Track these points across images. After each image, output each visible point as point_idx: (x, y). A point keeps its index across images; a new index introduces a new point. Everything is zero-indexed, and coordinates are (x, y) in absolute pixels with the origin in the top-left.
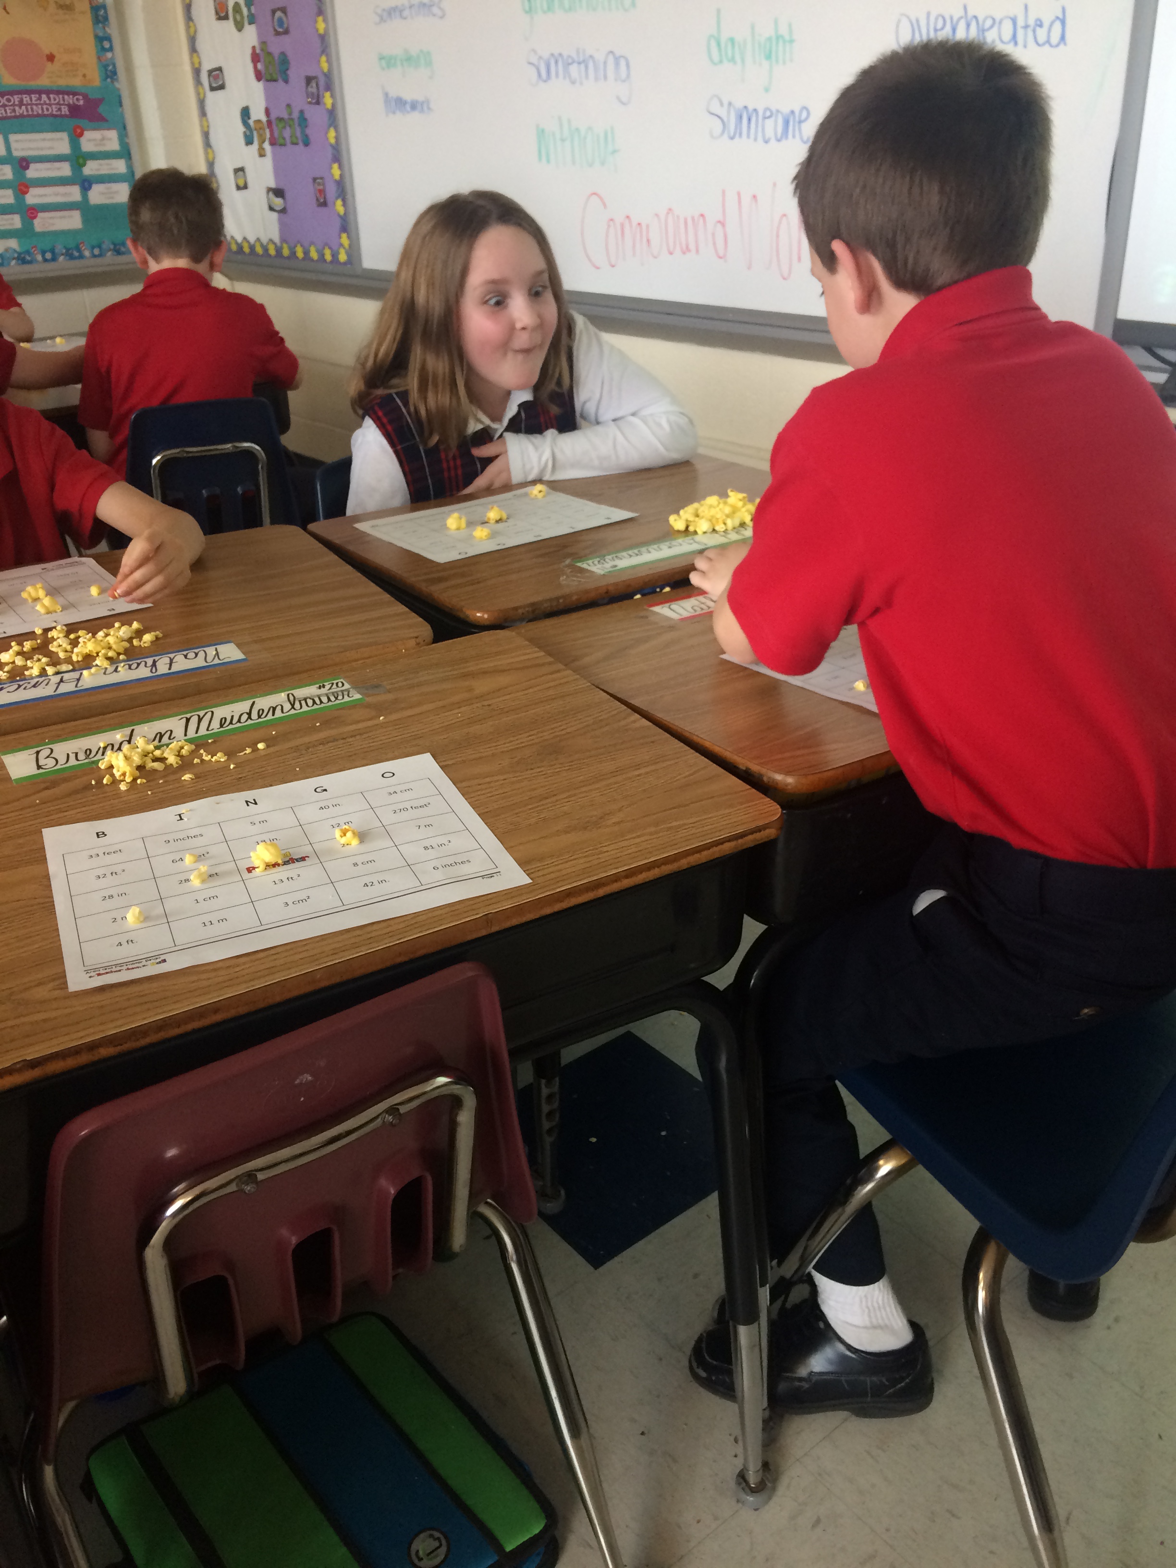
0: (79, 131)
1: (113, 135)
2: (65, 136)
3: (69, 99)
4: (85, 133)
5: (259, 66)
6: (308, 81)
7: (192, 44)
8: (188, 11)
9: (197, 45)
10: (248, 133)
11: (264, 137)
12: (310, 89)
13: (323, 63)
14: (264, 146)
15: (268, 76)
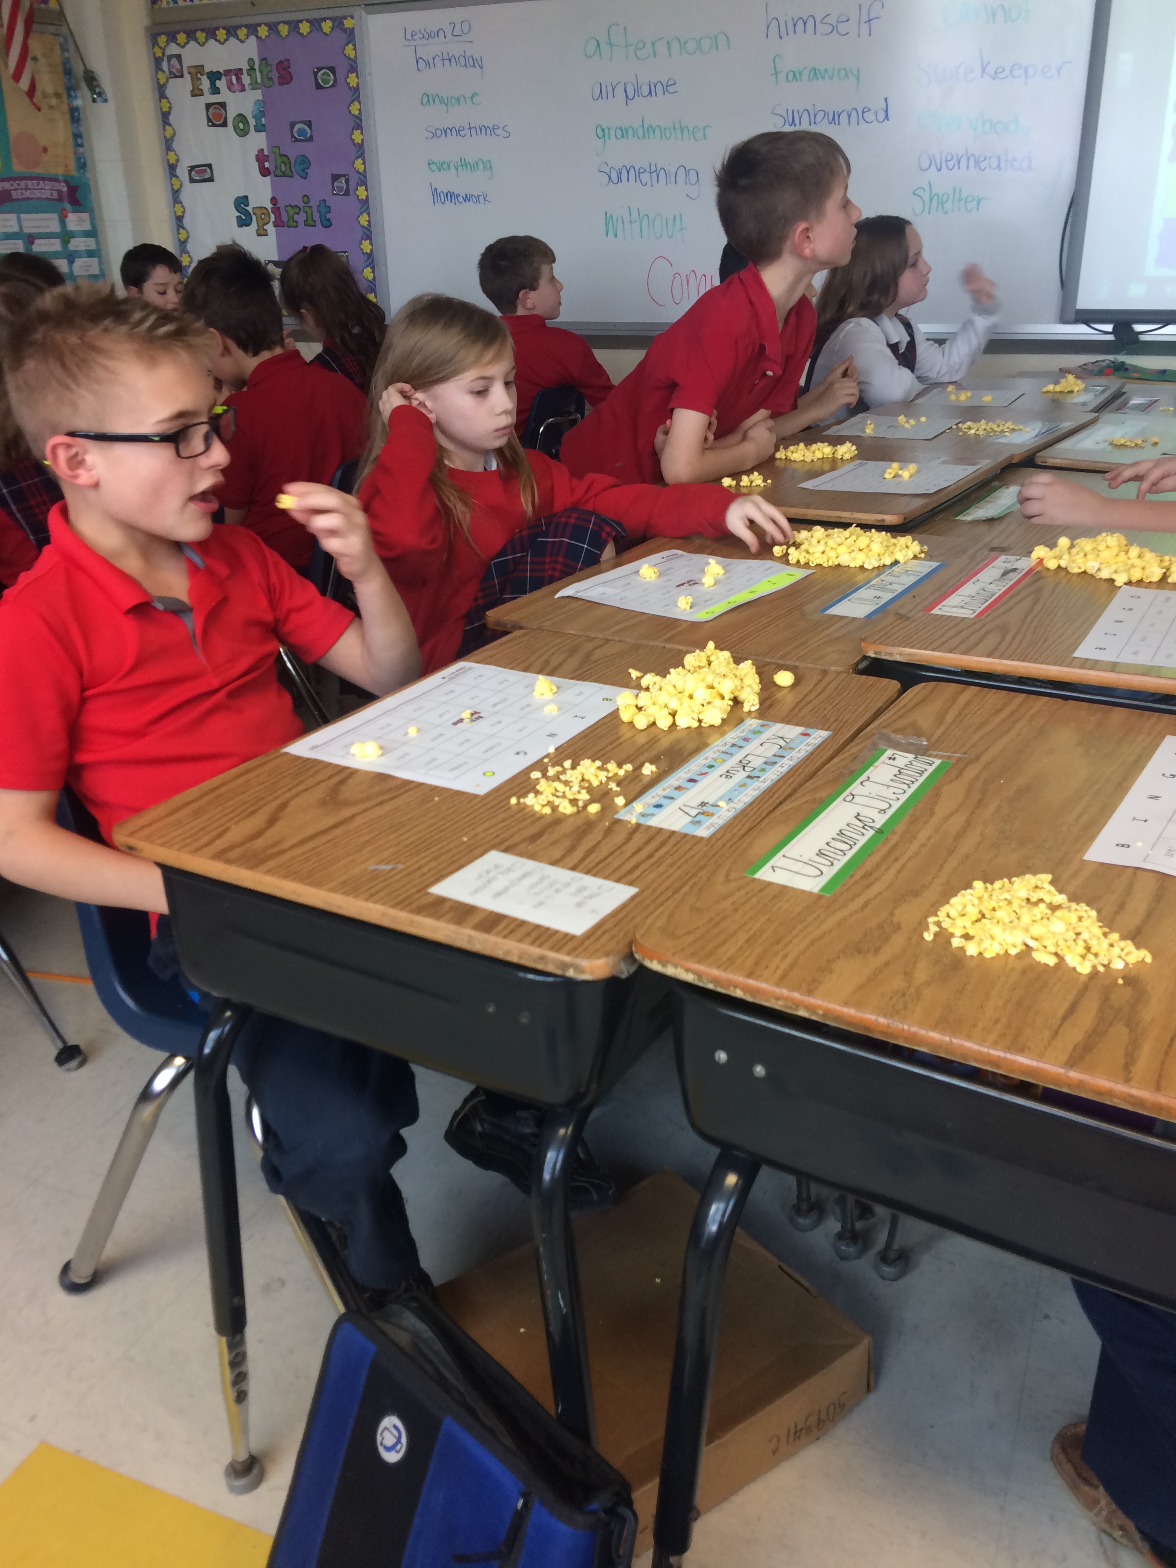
0: (65, 213)
1: (85, 216)
2: (55, 216)
3: (59, 186)
4: (69, 215)
5: (267, 165)
6: (335, 178)
7: (168, 145)
8: (165, 117)
9: (175, 145)
10: (244, 217)
11: (266, 220)
12: (336, 184)
13: (359, 165)
14: (265, 227)
15: (279, 173)
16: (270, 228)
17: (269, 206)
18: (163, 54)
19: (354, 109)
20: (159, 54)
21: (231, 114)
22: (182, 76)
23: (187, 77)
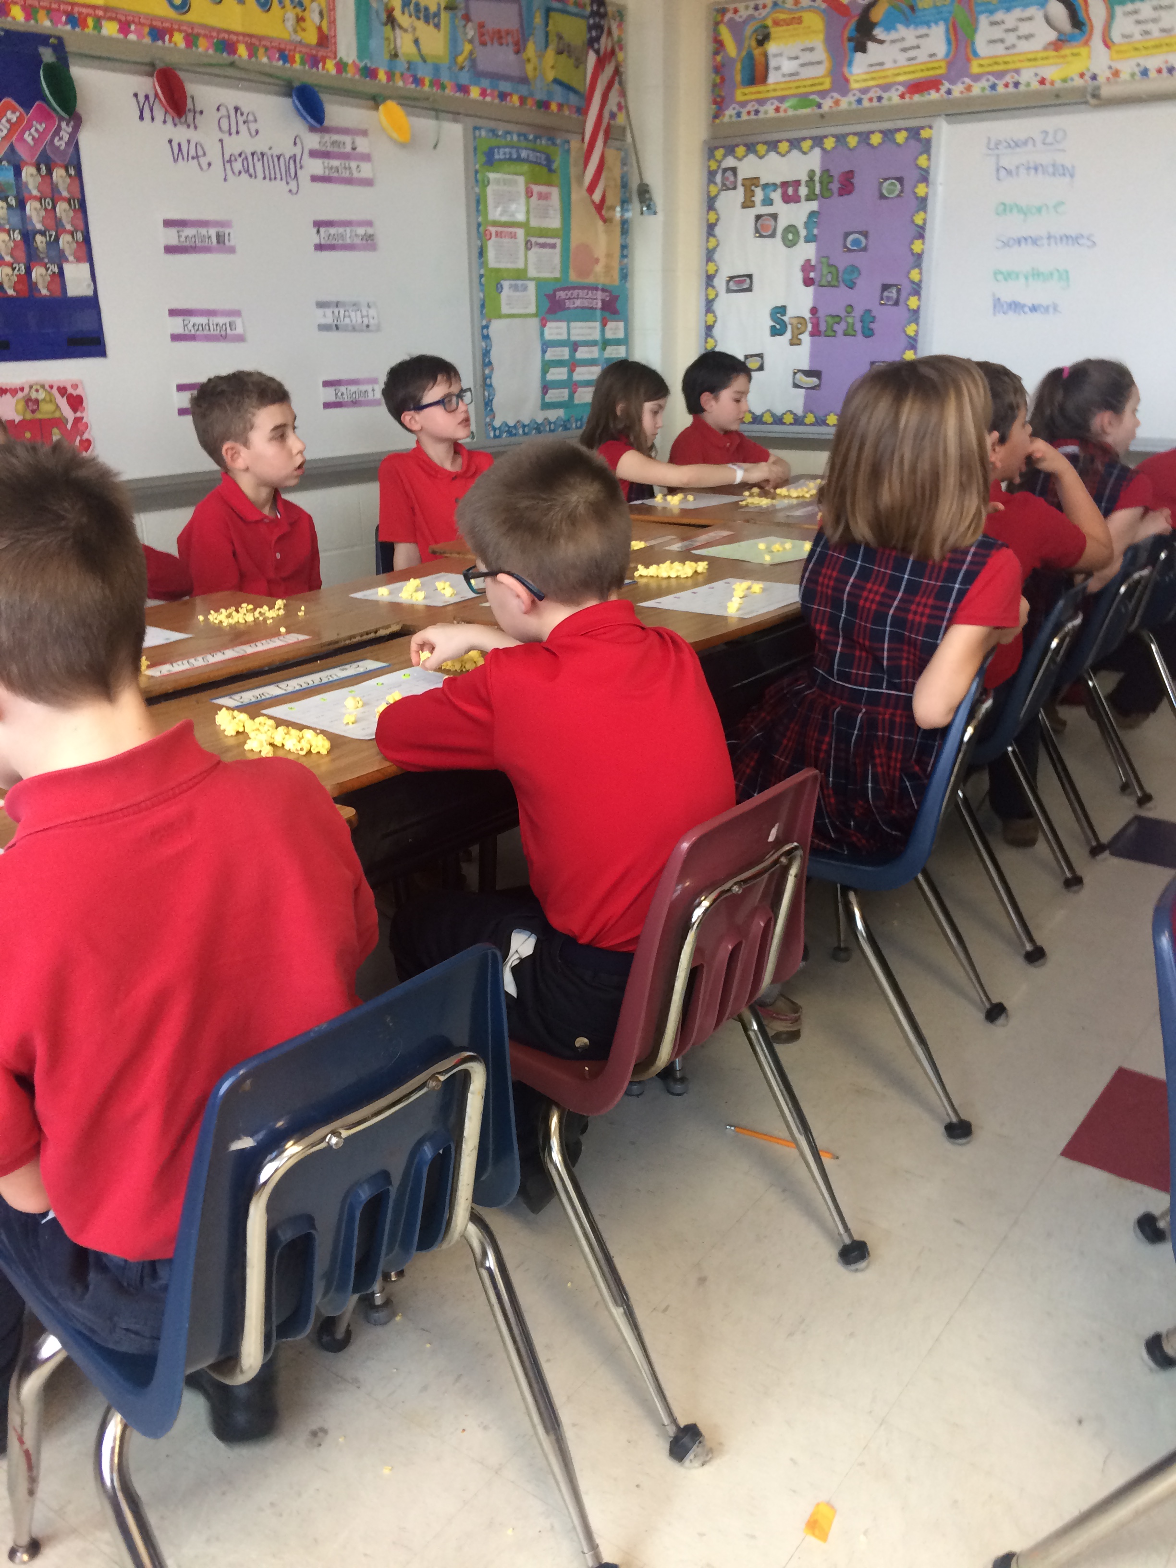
0: (606, 321)
1: (621, 325)
2: (598, 325)
3: (603, 295)
4: (609, 323)
5: (812, 275)
6: (885, 287)
7: (710, 256)
8: (711, 228)
9: (716, 256)
10: (778, 326)
11: (803, 329)
12: (886, 294)
13: (915, 275)
14: (800, 337)
15: (824, 282)
16: (806, 338)
17: (807, 315)
18: (719, 167)
19: (918, 219)
20: (714, 166)
21: (782, 224)
22: (735, 188)
23: (740, 190)
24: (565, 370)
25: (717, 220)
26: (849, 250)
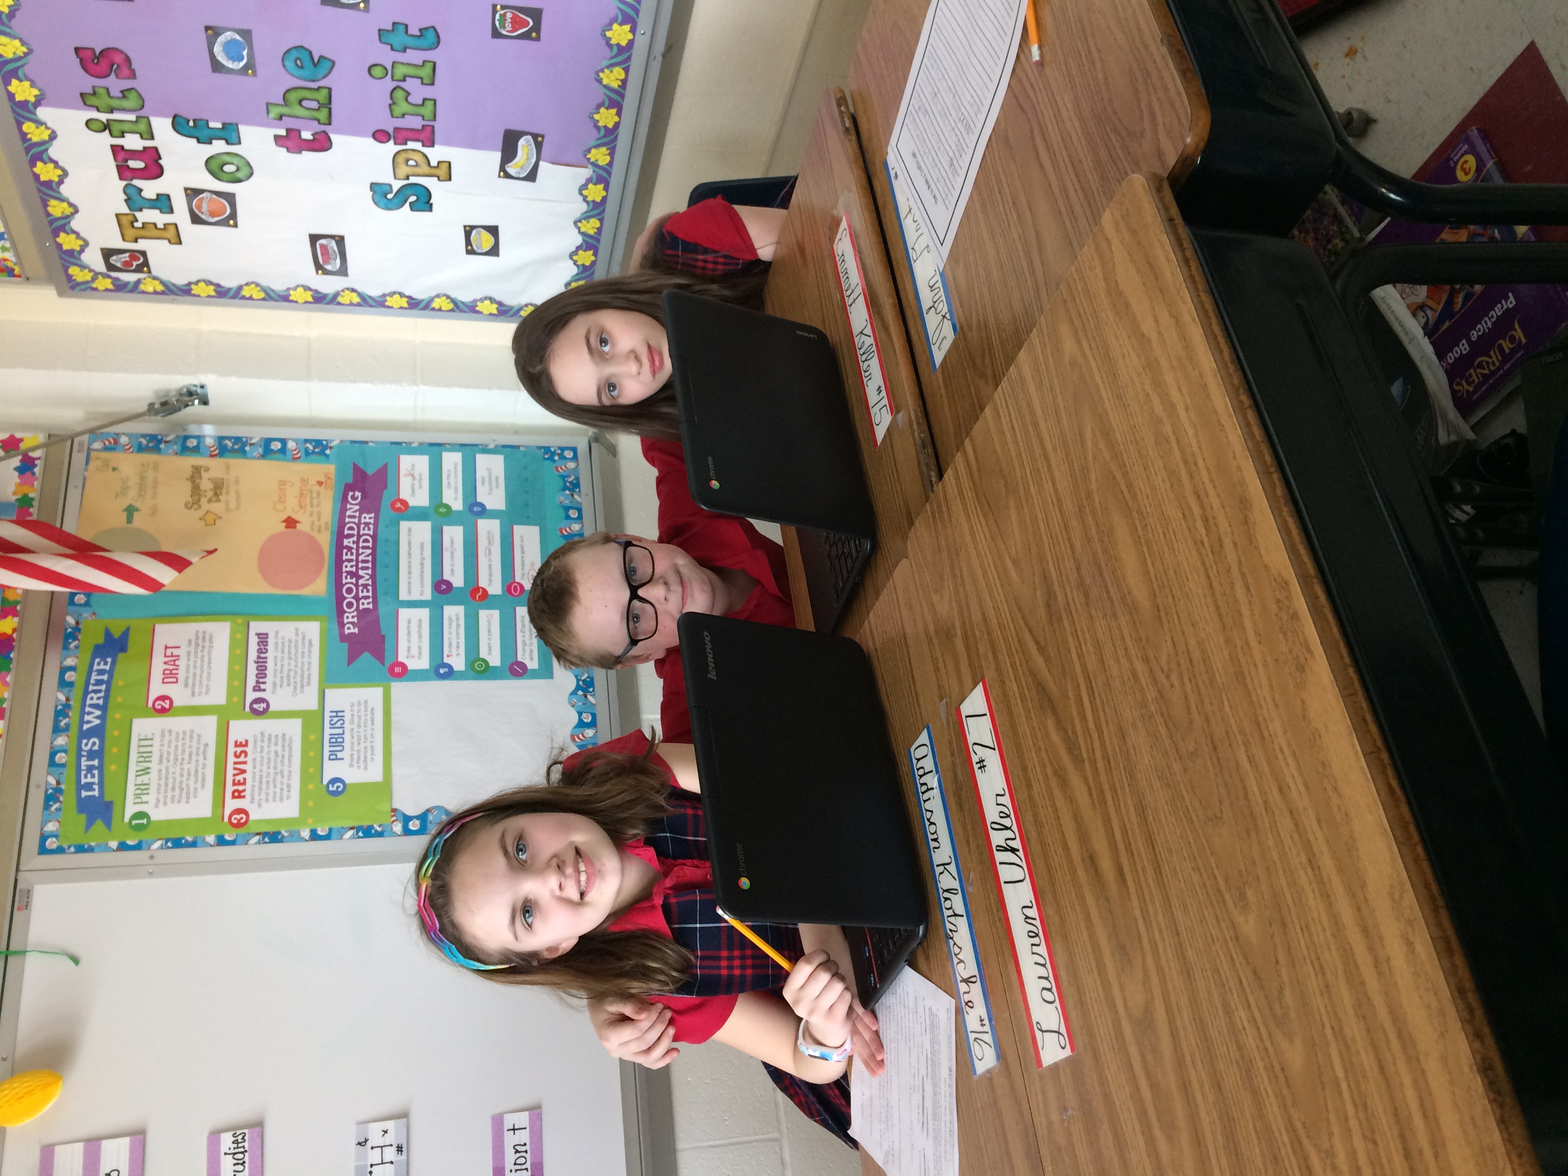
0: (399, 505)
1: (406, 461)
2: (404, 525)
3: (353, 508)
4: (402, 497)
5: (307, 135)
7: (278, 297)
8: (226, 294)
9: (279, 286)
10: (413, 199)
11: (418, 157)
14: (434, 163)
15: (323, 115)
16: (436, 154)
17: (391, 148)
18: (105, 276)
20: (104, 284)
21: (205, 181)
22: (143, 253)
23: (145, 244)
24: (483, 614)
25: (209, 283)
26: (250, 65)
